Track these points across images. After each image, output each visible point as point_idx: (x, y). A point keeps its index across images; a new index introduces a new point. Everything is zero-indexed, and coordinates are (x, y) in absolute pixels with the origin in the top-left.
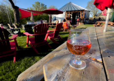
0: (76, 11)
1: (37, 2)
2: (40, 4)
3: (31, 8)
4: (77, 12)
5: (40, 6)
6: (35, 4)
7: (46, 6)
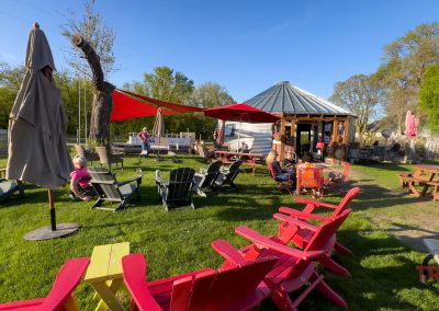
0: (305, 115)
1: (162, 66)
2: (174, 75)
3: (136, 85)
4: (308, 118)
5: (172, 83)
6: (154, 73)
7: (191, 82)
